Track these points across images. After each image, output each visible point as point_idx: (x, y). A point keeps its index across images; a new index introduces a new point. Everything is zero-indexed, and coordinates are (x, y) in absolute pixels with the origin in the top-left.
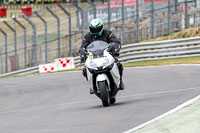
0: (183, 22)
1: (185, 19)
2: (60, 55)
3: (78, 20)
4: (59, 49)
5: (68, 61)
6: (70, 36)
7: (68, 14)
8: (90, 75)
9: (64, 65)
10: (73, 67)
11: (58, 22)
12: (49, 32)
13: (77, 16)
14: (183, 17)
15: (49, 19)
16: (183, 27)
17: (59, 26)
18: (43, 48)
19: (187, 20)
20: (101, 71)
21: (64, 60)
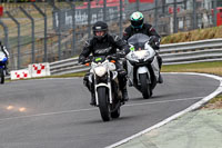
0: (172, 24)
1: (174, 23)
2: (34, 60)
3: (54, 21)
4: (33, 53)
5: (43, 67)
6: (46, 39)
7: (44, 15)
8: (130, 67)
9: (39, 72)
10: (49, 74)
11: (33, 23)
12: (22, 34)
13: (54, 17)
14: (172, 19)
15: (23, 20)
16: (172, 31)
17: (33, 28)
18: (16, 52)
19: (176, 23)
20: (142, 63)
21: (39, 66)
